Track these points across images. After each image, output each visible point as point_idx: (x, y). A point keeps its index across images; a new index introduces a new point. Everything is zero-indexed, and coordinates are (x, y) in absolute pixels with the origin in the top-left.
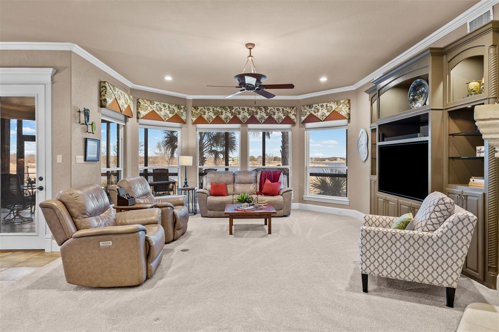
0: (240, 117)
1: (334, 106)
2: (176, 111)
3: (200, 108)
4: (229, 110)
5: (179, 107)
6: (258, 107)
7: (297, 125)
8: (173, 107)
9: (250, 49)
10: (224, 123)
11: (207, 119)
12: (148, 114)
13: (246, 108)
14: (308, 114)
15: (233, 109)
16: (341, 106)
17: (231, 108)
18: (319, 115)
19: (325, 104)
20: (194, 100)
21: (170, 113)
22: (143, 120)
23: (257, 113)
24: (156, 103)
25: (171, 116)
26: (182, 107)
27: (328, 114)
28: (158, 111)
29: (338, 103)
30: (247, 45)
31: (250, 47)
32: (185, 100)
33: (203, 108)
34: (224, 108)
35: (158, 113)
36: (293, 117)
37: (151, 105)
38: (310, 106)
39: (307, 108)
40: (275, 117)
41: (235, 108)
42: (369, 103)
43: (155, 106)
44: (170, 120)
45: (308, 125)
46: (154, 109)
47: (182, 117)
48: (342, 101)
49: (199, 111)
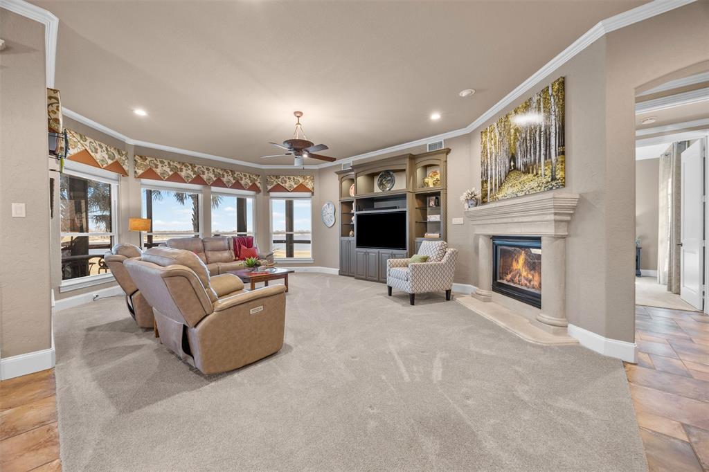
0: (205, 177)
1: (301, 181)
2: (117, 156)
3: (149, 159)
4: (190, 167)
5: (119, 153)
6: (225, 170)
7: (261, 194)
8: (112, 150)
9: (298, 117)
10: (184, 182)
11: (161, 174)
12: (79, 153)
13: (211, 169)
14: (275, 183)
15: (195, 167)
16: (307, 181)
17: (193, 166)
18: (287, 186)
19: (292, 177)
20: (136, 146)
21: (109, 158)
22: (70, 161)
23: (223, 176)
24: (89, 140)
25: (110, 162)
26: (124, 153)
27: (295, 186)
28: (92, 152)
29: (304, 177)
30: (295, 113)
31: (298, 115)
32: (123, 143)
33: (154, 159)
34: (183, 164)
35: (92, 154)
36: (259, 185)
37: (81, 141)
38: (277, 177)
39: (274, 178)
40: (243, 182)
41: (198, 166)
42: (338, 182)
43: (87, 143)
44: (109, 168)
45: (272, 194)
46: (88, 149)
47: (124, 167)
48: (308, 177)
49: (147, 161)
